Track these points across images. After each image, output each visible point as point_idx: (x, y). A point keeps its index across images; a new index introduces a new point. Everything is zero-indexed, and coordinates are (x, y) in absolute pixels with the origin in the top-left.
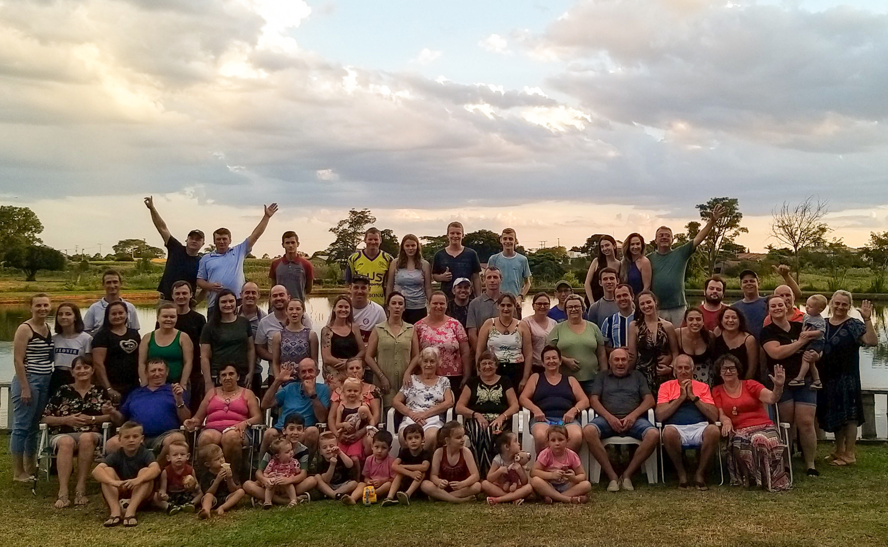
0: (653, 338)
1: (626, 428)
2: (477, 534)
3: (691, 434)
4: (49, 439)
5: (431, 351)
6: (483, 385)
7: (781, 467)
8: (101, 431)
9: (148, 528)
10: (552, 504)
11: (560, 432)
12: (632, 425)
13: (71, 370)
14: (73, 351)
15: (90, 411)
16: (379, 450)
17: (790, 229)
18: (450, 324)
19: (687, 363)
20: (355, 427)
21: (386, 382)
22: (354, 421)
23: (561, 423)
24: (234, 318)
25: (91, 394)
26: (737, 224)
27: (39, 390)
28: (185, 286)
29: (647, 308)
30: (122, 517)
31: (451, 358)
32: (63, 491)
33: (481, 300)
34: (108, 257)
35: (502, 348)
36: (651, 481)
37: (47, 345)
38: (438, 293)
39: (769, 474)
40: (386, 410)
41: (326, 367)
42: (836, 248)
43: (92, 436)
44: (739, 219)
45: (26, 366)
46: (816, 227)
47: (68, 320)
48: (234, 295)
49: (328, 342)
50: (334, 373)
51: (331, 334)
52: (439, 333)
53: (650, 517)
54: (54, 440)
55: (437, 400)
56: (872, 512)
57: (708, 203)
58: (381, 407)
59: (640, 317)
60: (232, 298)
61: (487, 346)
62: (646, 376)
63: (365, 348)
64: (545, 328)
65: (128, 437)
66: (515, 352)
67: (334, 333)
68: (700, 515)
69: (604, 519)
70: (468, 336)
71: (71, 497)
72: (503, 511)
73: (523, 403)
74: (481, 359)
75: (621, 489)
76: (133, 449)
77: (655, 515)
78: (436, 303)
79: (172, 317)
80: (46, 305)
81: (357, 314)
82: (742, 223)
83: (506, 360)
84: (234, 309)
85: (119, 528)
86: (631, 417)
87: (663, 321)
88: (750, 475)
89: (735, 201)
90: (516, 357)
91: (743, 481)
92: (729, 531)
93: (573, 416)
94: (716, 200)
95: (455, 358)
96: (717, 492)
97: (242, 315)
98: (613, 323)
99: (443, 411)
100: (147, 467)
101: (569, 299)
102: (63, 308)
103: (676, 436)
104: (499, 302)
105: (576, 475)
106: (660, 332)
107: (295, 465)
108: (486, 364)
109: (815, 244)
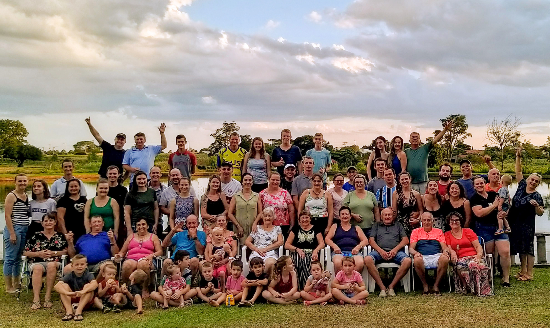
0: (407, 202)
1: (391, 257)
2: (296, 324)
3: (431, 261)
4: (28, 266)
5: (269, 210)
6: (302, 231)
7: (486, 281)
8: (61, 261)
9: (90, 322)
10: (344, 305)
11: (350, 261)
12: (395, 255)
13: (41, 222)
14: (43, 211)
15: (54, 248)
16: (236, 271)
17: (498, 135)
18: (282, 193)
19: (428, 217)
20: (221, 257)
21: (241, 229)
22: (221, 253)
23: (350, 255)
24: (146, 189)
25: (55, 237)
26: (465, 131)
27: (21, 235)
28: (116, 169)
29: (405, 183)
30: (73, 315)
31: (283, 214)
32: (36, 299)
33: (301, 177)
34: (70, 152)
35: (314, 208)
36: (406, 290)
37: (26, 206)
38: (275, 173)
39: (479, 285)
40: (241, 247)
41: (204, 220)
42: (526, 146)
43: (55, 264)
44: (466, 128)
45: (13, 220)
46: (514, 133)
47: (40, 190)
48: (146, 175)
49: (205, 205)
50: (209, 224)
51: (207, 200)
52: (275, 199)
53: (405, 313)
54: (30, 267)
55: (273, 241)
56: (541, 308)
57: (447, 118)
58: (238, 245)
59: (399, 188)
60: (145, 177)
61: (305, 207)
62: (403, 225)
63: (228, 209)
64: (341, 196)
65: (77, 265)
66: (323, 210)
67: (209, 200)
68: (436, 311)
69: (376, 314)
70: (293, 201)
71: (42, 303)
72: (313, 310)
73: (327, 242)
74: (301, 215)
75: (388, 296)
76: (81, 272)
77: (408, 311)
78: (274, 180)
79: (106, 188)
80: (25, 181)
81: (224, 187)
82: (468, 131)
83: (317, 215)
84: (146, 184)
85: (71, 321)
86: (394, 251)
87: (413, 191)
88: (467, 286)
89: (463, 117)
90: (323, 213)
91: (463, 290)
92: (452, 321)
93: (358, 251)
94: (452, 116)
95: (285, 214)
96: (447, 297)
97: (151, 187)
98: (383, 192)
99: (277, 247)
100: (89, 283)
101: (357, 177)
102: (36, 182)
103: (422, 263)
104: (313, 179)
105: (359, 287)
106: (412, 198)
107: (182, 281)
108: (304, 218)
109: (514, 144)
